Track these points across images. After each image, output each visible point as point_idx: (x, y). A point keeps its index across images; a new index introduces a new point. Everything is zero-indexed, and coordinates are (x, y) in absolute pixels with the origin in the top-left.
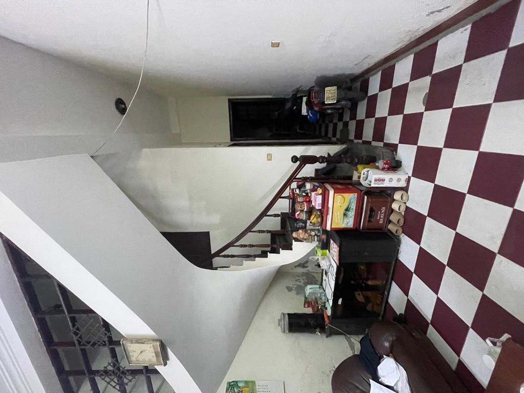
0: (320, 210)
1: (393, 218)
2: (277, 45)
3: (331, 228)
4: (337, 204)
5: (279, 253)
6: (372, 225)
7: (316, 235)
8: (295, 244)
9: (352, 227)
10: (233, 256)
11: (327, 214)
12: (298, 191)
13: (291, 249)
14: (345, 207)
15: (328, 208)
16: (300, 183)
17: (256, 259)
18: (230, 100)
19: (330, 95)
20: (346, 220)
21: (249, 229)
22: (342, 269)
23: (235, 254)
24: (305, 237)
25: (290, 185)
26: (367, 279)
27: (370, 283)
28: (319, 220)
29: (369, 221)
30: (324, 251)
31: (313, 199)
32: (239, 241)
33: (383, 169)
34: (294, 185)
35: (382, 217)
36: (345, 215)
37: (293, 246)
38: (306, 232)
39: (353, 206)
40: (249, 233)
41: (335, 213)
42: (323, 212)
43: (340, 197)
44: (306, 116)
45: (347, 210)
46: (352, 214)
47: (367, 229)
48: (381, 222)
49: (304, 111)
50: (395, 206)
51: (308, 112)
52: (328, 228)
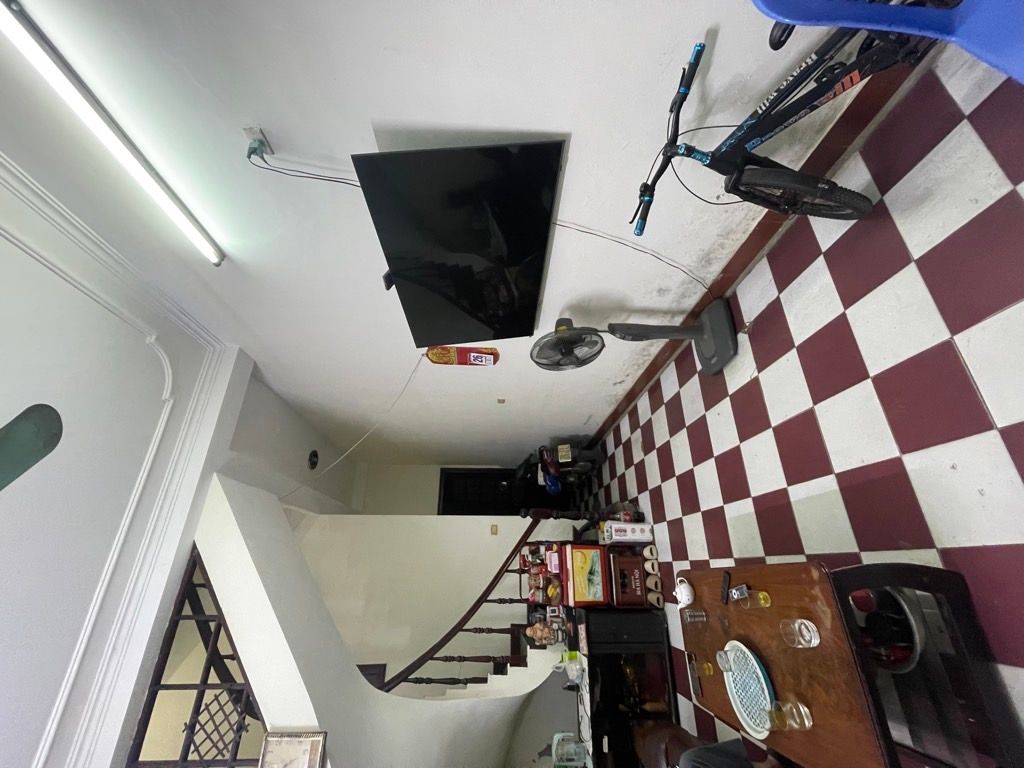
0: (557, 576)
1: (650, 583)
2: (503, 401)
3: (575, 602)
4: (578, 564)
5: (506, 674)
6: (627, 598)
7: (559, 629)
8: (532, 654)
9: (601, 599)
10: (429, 681)
11: (567, 580)
12: (530, 559)
13: (526, 665)
14: (588, 569)
15: (567, 570)
16: (533, 548)
17: (469, 685)
18: (442, 470)
19: (565, 455)
20: (593, 590)
21: (459, 627)
22: (598, 670)
23: (433, 678)
24: (545, 636)
25: (520, 551)
26: (643, 702)
27: (648, 707)
28: (558, 590)
29: (623, 592)
30: (574, 653)
31: (548, 562)
32: (443, 649)
33: (625, 521)
34: (525, 550)
35: (638, 584)
36: (589, 580)
37: (528, 660)
38: (545, 625)
39: (598, 568)
40: (461, 633)
41: (577, 579)
42: (561, 577)
43: (579, 554)
44: (544, 487)
45: (591, 573)
46: (598, 578)
47: (624, 604)
48: (639, 593)
49: (541, 480)
50: (648, 566)
51: (545, 480)
52: (571, 603)
